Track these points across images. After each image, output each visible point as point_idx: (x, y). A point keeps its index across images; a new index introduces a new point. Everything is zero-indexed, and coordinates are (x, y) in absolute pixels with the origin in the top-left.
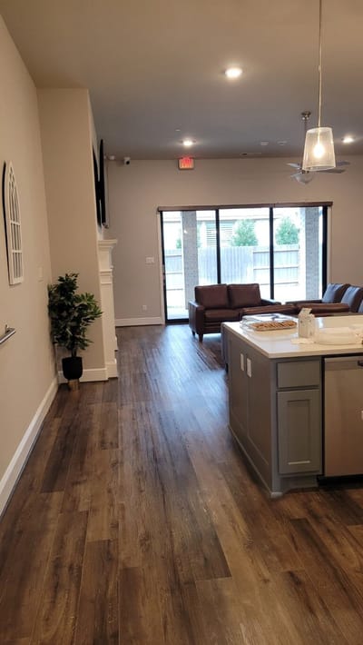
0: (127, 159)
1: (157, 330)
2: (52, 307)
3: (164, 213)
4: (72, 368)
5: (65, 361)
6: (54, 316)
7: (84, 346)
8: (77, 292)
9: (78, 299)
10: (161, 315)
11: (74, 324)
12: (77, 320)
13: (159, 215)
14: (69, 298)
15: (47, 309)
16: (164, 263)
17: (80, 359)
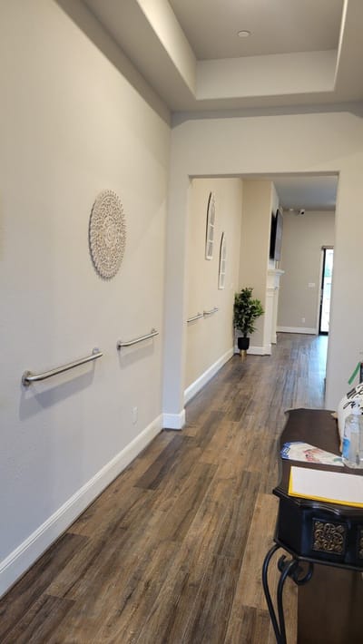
0: (302, 211)
1: (311, 337)
2: (236, 306)
3: (327, 251)
4: (243, 343)
5: (240, 339)
6: (237, 311)
7: (252, 331)
8: (251, 299)
9: (251, 303)
10: (315, 327)
11: (248, 317)
12: (249, 315)
13: (323, 252)
14: (246, 302)
15: (233, 307)
16: (322, 288)
17: (248, 339)
